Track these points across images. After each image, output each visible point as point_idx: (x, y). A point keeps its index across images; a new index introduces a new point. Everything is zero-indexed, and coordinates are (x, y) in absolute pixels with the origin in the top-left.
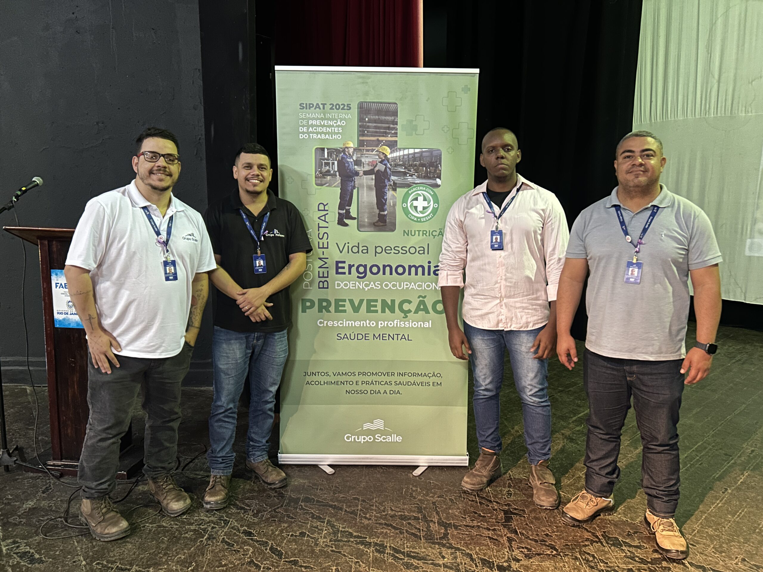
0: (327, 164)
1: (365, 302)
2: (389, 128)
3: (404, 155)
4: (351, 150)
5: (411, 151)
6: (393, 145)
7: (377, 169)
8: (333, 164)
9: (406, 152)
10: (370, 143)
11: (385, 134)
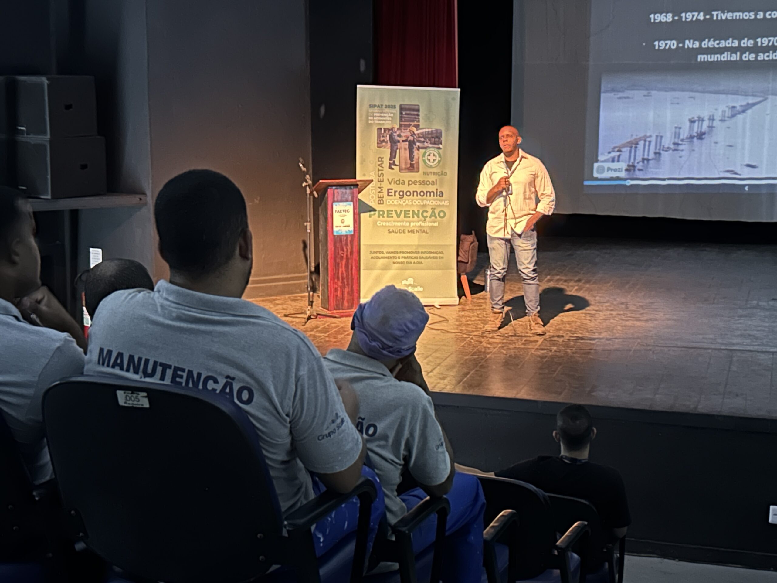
0: (383, 136)
1: (403, 213)
2: (415, 118)
3: (423, 132)
4: (396, 129)
5: (427, 130)
6: (417, 127)
7: (409, 139)
8: (386, 136)
9: (424, 130)
10: (406, 126)
11: (413, 121)
